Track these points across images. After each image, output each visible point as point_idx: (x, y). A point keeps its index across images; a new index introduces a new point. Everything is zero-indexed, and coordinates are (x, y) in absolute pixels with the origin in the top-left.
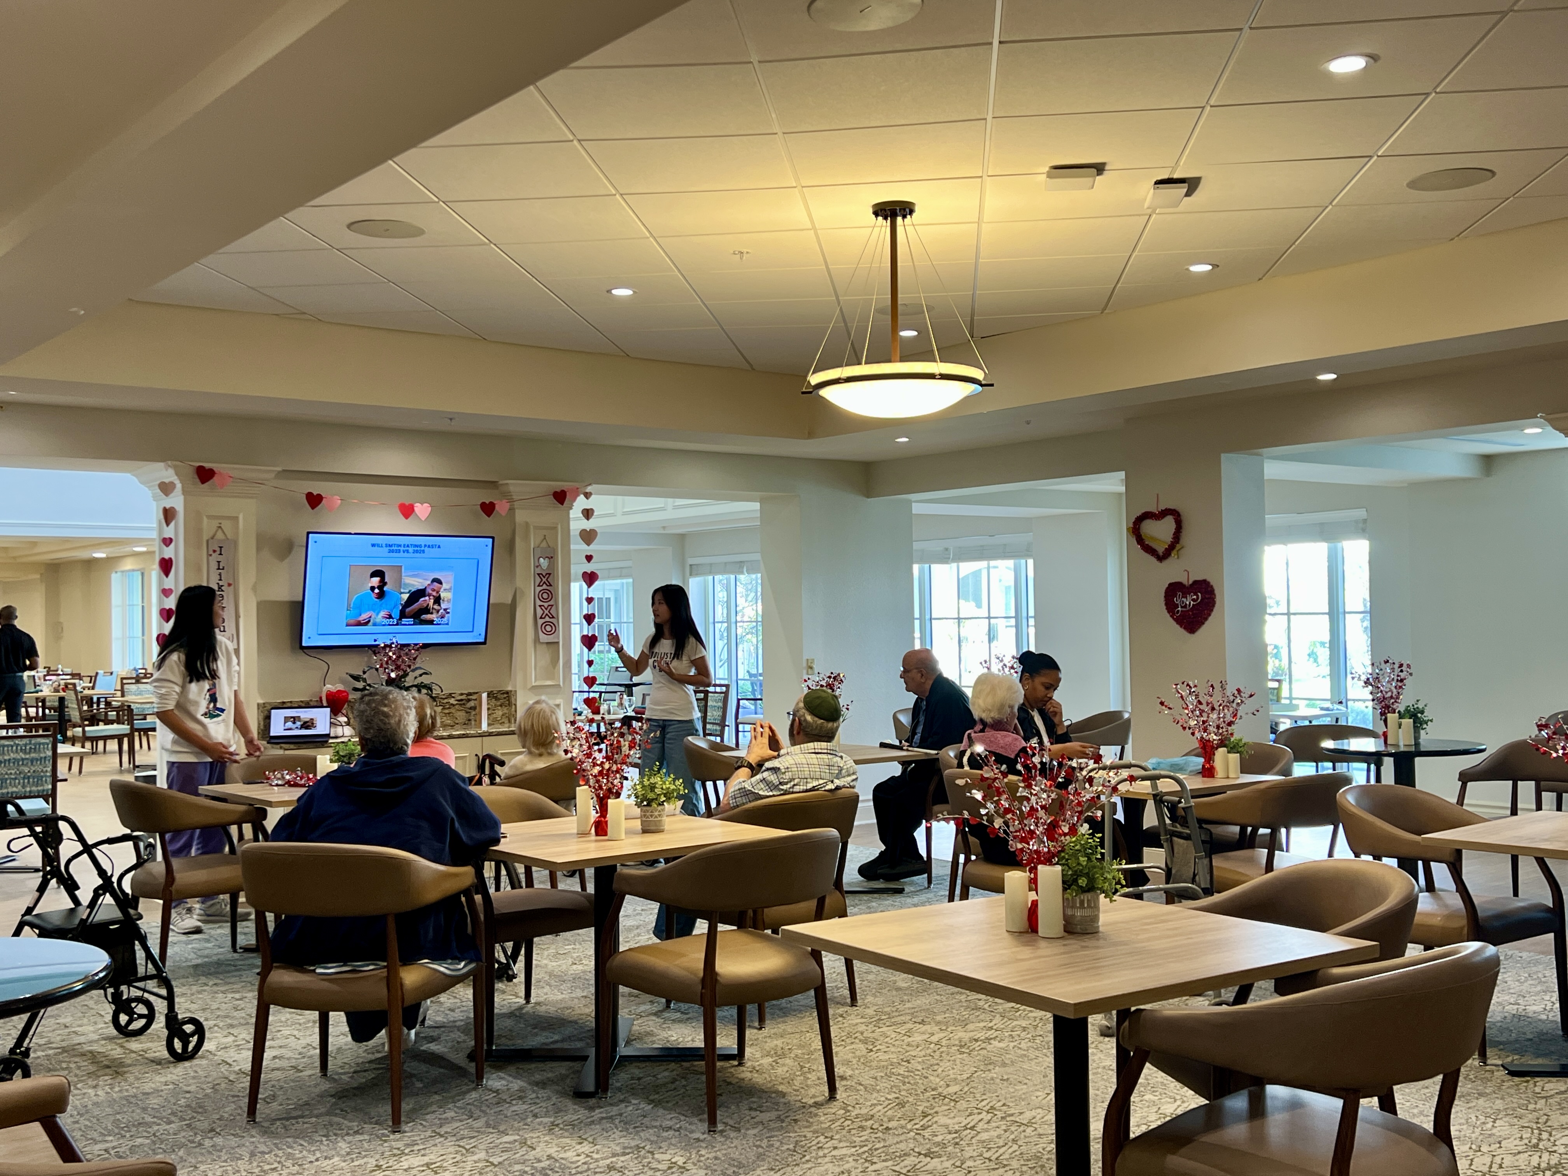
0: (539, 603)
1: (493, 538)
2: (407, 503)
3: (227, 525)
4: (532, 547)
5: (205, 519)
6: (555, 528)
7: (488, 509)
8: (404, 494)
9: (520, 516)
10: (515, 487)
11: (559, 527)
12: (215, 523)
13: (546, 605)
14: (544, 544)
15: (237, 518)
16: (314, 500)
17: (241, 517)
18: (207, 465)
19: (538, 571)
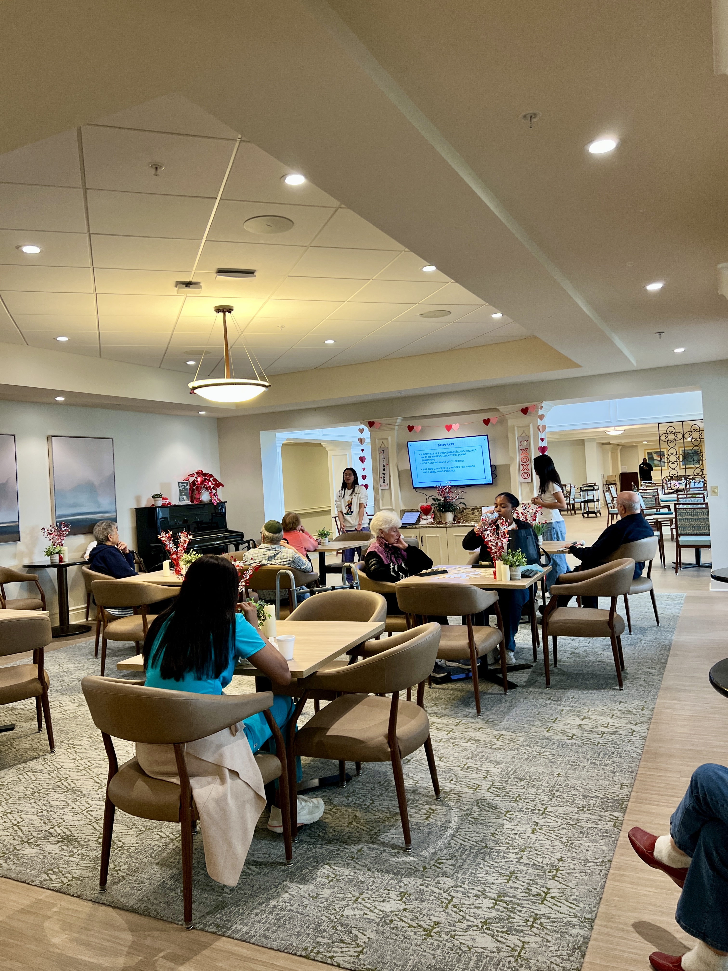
0: (521, 463)
1: (487, 435)
2: (449, 425)
3: (385, 442)
4: (516, 436)
5: (377, 440)
6: (529, 426)
7: (487, 422)
8: (448, 421)
9: (510, 422)
10: (503, 409)
11: (531, 425)
12: (381, 441)
13: (525, 464)
14: (524, 435)
15: (387, 439)
16: (411, 428)
17: (389, 438)
18: (372, 420)
19: (521, 448)
